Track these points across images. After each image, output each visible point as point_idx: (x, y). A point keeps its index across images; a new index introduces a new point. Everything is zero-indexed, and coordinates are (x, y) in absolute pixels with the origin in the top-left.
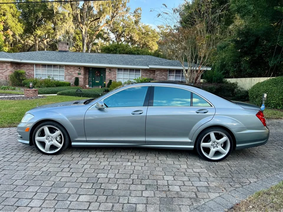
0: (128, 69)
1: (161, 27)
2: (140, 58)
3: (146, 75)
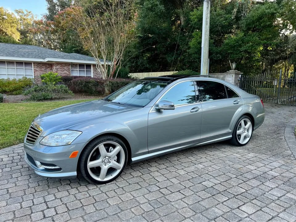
0: (14, 62)
1: (20, 12)
2: (24, 48)
3: (41, 69)
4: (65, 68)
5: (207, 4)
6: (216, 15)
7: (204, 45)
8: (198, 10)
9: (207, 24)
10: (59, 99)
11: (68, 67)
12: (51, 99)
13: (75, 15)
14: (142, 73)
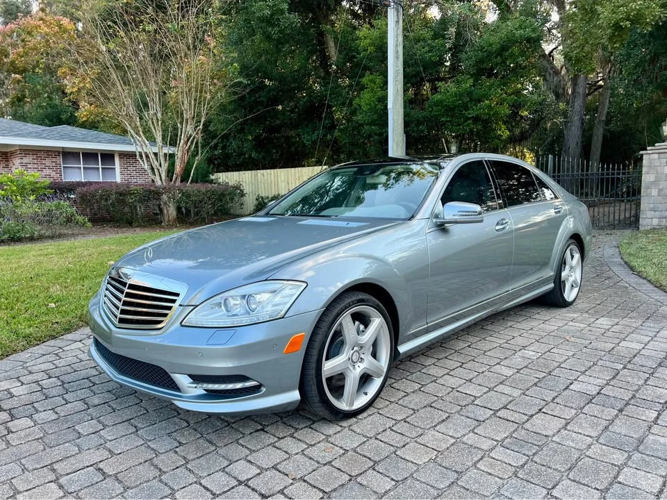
4: (48, 162)
5: (396, 14)
6: (415, 39)
7: (394, 103)
8: (372, 26)
9: (397, 58)
10: (52, 237)
11: (54, 160)
12: (32, 239)
13: (47, 35)
14: (237, 173)
